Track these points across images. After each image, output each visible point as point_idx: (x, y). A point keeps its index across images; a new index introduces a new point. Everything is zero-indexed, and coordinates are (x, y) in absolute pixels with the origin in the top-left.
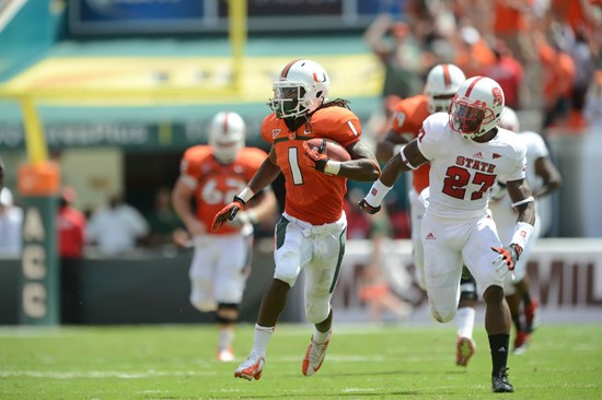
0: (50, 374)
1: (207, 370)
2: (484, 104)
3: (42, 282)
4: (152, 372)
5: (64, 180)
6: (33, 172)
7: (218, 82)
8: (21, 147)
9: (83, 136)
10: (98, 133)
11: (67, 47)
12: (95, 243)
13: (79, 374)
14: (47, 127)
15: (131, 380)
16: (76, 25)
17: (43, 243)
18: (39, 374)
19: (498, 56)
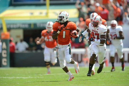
0: (8, 78)
1: (41, 76)
2: (98, 21)
3: (6, 58)
4: (30, 77)
5: (11, 36)
6: (4, 34)
7: (44, 15)
8: (1, 29)
9: (15, 26)
10: (18, 26)
11: (11, 7)
12: (17, 49)
13: (14, 78)
14: (7, 24)
15: (25, 79)
16: (13, 3)
17: (6, 49)
18: (6, 78)
19: (103, 9)
